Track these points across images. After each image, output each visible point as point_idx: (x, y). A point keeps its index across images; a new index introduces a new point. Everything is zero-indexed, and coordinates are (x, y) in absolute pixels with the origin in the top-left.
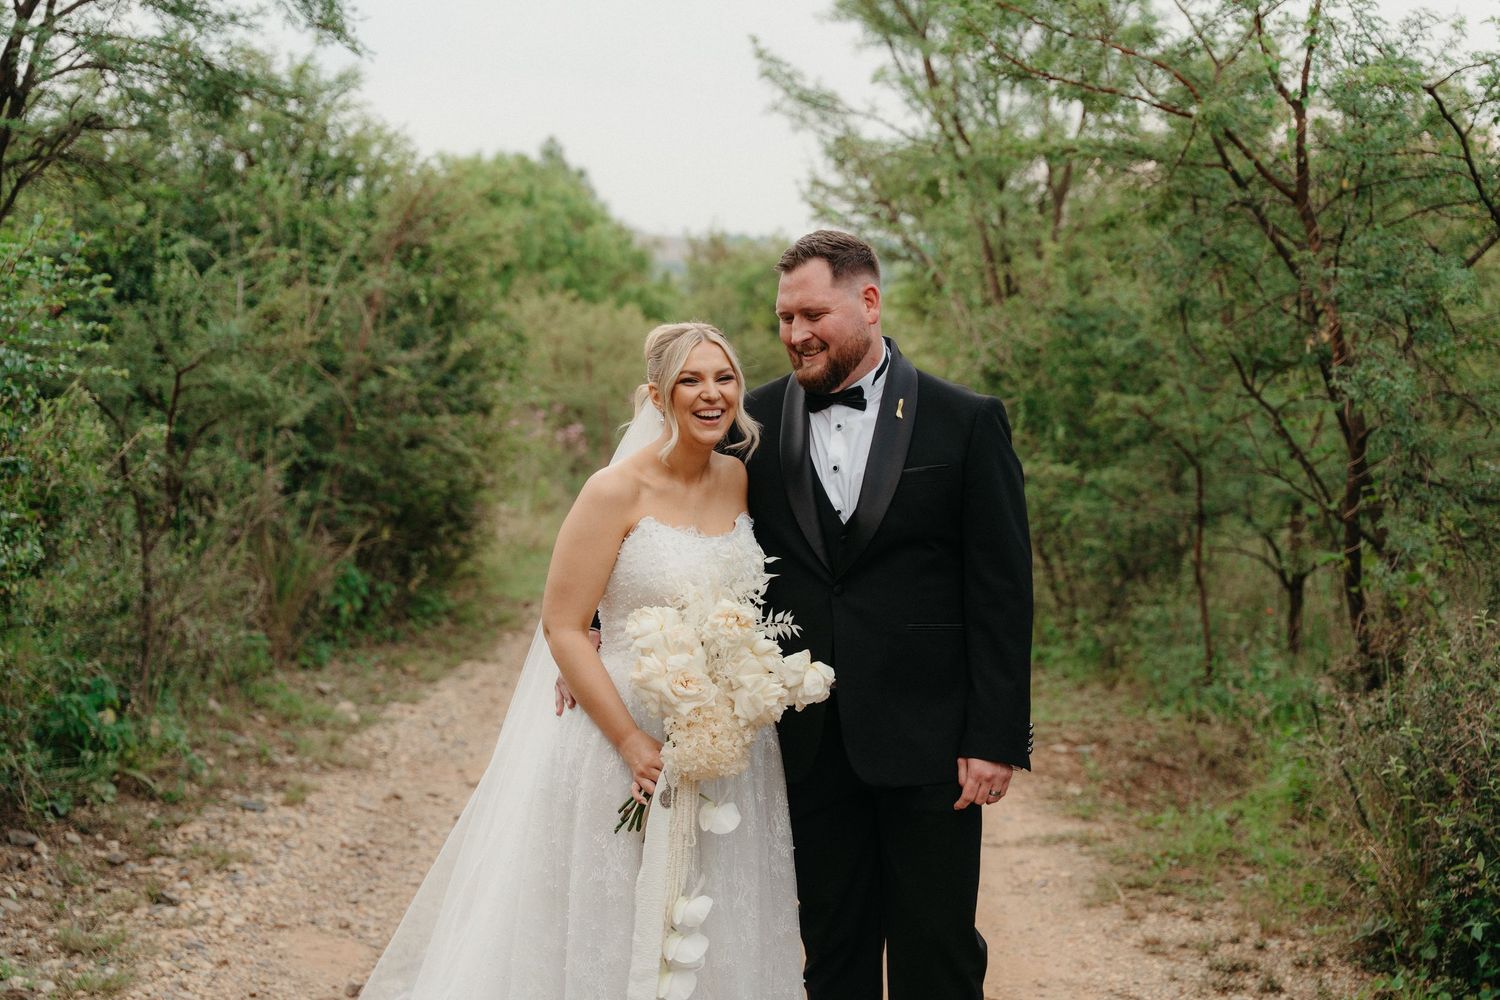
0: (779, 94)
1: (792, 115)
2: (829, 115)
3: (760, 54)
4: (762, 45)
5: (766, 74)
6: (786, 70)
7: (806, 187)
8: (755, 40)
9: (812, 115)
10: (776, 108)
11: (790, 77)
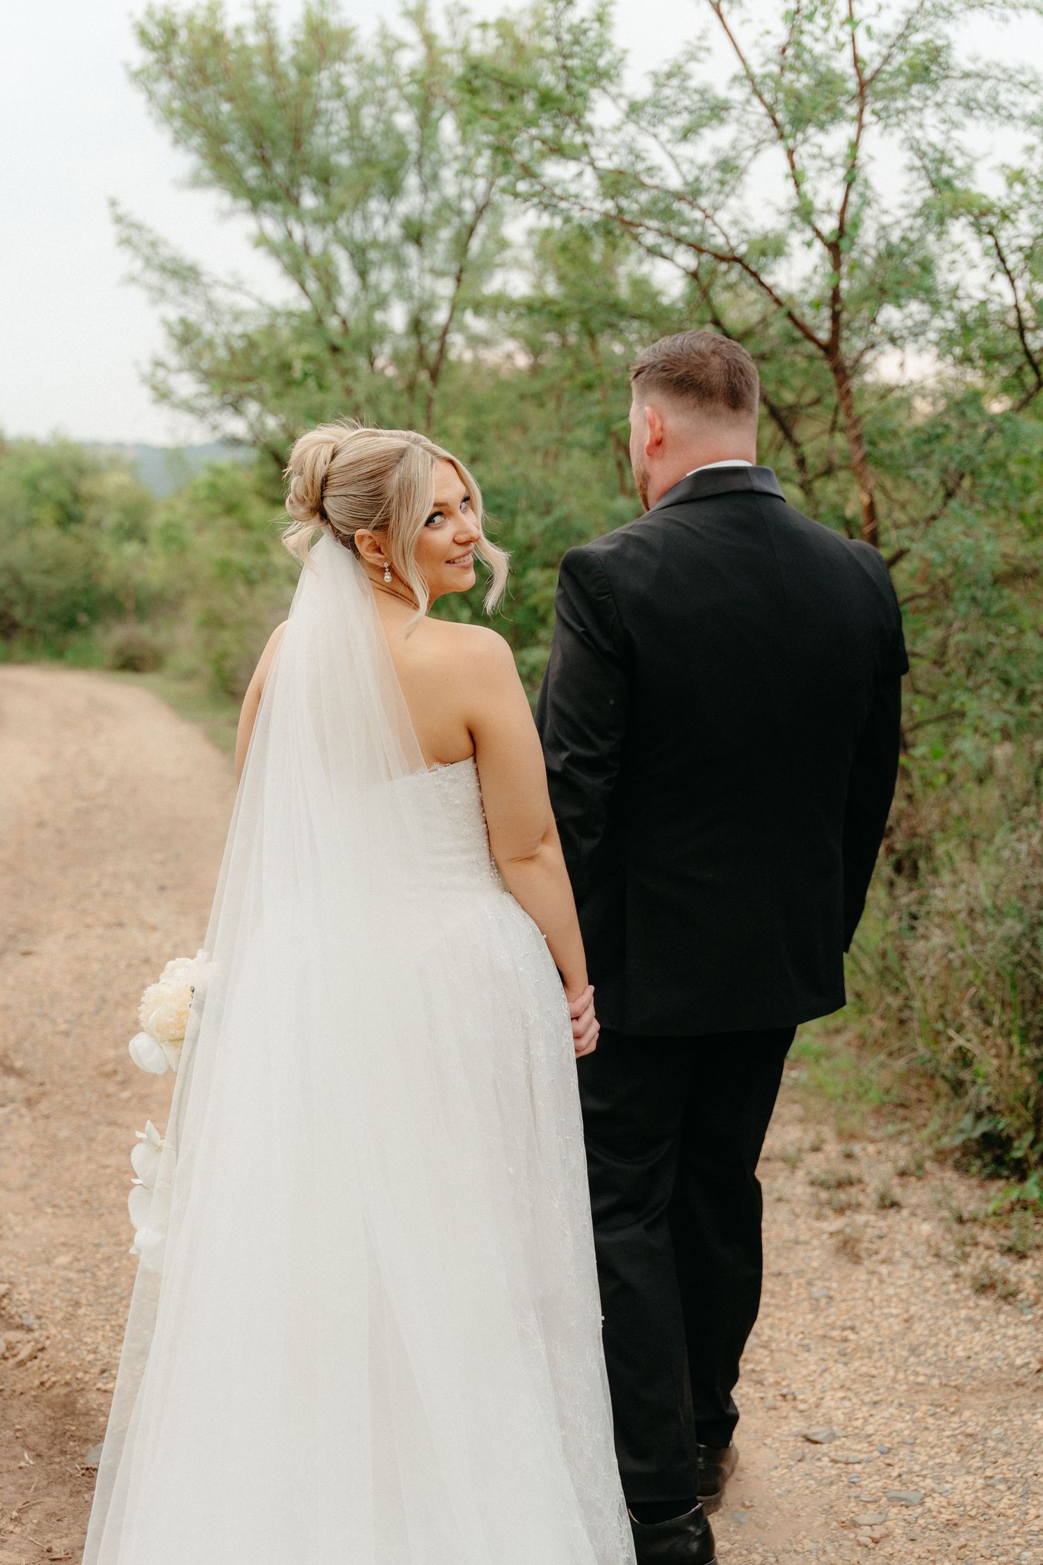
0: (138, 265)
1: (150, 288)
2: (190, 286)
3: (119, 220)
4: (122, 210)
5: (126, 242)
6: (150, 237)
7: (147, 368)
8: (113, 203)
9: (172, 287)
10: (132, 279)
11: (153, 244)
